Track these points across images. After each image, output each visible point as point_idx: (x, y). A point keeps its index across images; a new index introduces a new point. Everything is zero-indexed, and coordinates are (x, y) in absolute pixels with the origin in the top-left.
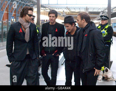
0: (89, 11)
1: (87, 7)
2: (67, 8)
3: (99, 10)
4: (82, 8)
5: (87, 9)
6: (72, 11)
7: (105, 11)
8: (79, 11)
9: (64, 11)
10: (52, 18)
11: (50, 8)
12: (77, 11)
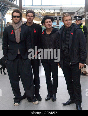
0: (63, 11)
1: (61, 8)
2: (42, 9)
3: (73, 10)
4: (57, 9)
5: (61, 9)
6: (47, 12)
7: (79, 11)
8: (54, 11)
9: (39, 12)
10: (30, 18)
11: (26, 9)
12: (52, 11)
